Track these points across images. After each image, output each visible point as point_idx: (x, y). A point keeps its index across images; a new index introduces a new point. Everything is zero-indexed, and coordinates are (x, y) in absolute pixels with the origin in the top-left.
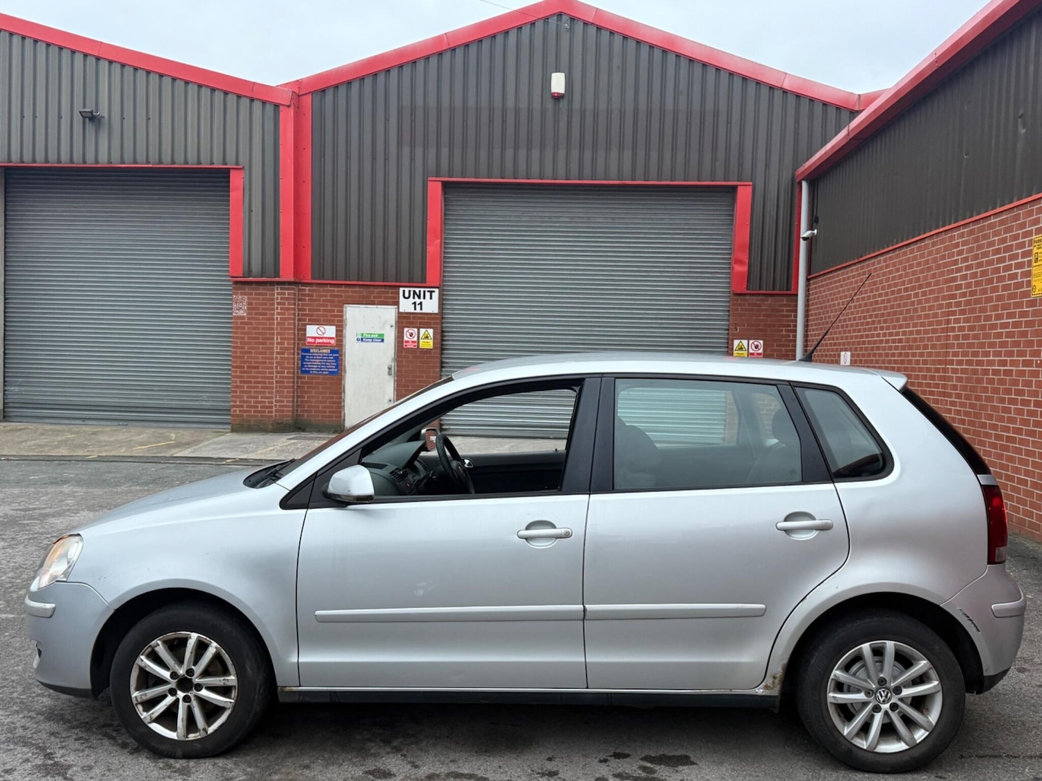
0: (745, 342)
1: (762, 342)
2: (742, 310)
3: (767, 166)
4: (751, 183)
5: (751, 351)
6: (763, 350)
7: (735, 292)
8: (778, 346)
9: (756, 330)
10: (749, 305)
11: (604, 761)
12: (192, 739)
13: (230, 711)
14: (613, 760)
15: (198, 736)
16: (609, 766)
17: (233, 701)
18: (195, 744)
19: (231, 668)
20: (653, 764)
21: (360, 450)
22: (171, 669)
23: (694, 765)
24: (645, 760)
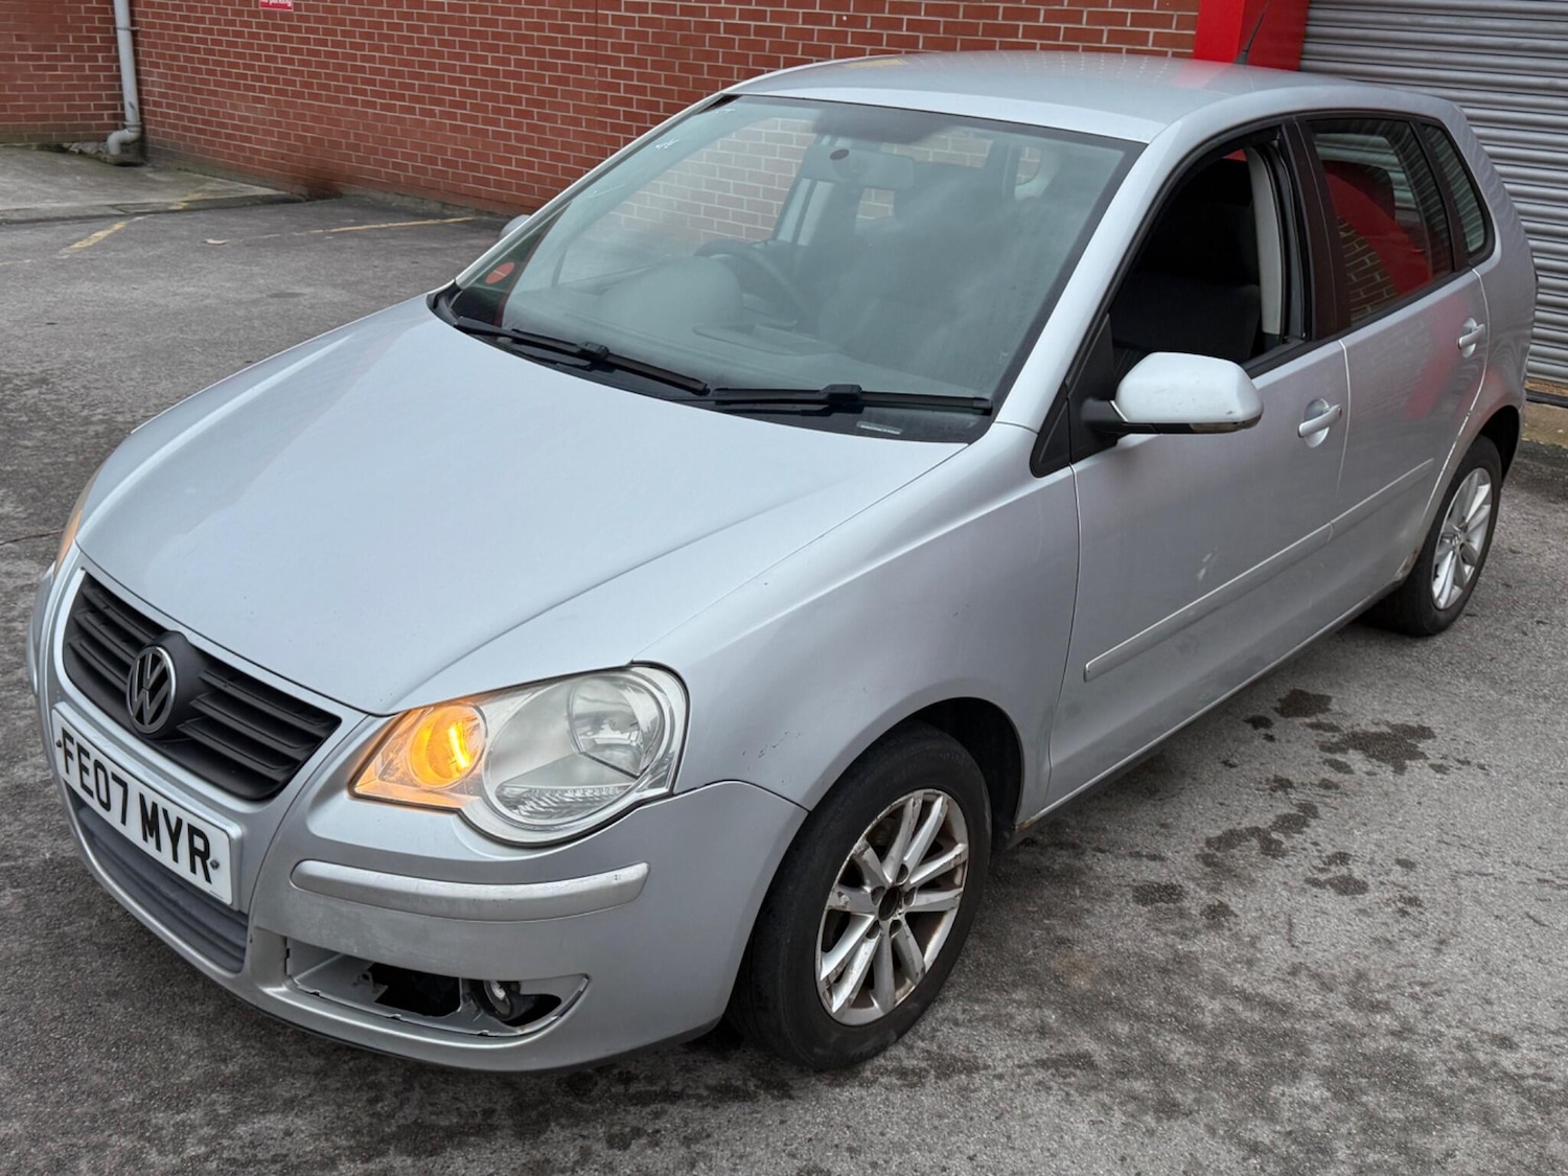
11: (1270, 738)
12: (903, 999)
13: (956, 911)
14: (1273, 731)
15: (910, 986)
16: (1288, 741)
17: (962, 889)
18: (910, 1007)
19: (960, 829)
20: (1306, 716)
21: (1108, 316)
22: (871, 885)
23: (1329, 698)
24: (1288, 716)
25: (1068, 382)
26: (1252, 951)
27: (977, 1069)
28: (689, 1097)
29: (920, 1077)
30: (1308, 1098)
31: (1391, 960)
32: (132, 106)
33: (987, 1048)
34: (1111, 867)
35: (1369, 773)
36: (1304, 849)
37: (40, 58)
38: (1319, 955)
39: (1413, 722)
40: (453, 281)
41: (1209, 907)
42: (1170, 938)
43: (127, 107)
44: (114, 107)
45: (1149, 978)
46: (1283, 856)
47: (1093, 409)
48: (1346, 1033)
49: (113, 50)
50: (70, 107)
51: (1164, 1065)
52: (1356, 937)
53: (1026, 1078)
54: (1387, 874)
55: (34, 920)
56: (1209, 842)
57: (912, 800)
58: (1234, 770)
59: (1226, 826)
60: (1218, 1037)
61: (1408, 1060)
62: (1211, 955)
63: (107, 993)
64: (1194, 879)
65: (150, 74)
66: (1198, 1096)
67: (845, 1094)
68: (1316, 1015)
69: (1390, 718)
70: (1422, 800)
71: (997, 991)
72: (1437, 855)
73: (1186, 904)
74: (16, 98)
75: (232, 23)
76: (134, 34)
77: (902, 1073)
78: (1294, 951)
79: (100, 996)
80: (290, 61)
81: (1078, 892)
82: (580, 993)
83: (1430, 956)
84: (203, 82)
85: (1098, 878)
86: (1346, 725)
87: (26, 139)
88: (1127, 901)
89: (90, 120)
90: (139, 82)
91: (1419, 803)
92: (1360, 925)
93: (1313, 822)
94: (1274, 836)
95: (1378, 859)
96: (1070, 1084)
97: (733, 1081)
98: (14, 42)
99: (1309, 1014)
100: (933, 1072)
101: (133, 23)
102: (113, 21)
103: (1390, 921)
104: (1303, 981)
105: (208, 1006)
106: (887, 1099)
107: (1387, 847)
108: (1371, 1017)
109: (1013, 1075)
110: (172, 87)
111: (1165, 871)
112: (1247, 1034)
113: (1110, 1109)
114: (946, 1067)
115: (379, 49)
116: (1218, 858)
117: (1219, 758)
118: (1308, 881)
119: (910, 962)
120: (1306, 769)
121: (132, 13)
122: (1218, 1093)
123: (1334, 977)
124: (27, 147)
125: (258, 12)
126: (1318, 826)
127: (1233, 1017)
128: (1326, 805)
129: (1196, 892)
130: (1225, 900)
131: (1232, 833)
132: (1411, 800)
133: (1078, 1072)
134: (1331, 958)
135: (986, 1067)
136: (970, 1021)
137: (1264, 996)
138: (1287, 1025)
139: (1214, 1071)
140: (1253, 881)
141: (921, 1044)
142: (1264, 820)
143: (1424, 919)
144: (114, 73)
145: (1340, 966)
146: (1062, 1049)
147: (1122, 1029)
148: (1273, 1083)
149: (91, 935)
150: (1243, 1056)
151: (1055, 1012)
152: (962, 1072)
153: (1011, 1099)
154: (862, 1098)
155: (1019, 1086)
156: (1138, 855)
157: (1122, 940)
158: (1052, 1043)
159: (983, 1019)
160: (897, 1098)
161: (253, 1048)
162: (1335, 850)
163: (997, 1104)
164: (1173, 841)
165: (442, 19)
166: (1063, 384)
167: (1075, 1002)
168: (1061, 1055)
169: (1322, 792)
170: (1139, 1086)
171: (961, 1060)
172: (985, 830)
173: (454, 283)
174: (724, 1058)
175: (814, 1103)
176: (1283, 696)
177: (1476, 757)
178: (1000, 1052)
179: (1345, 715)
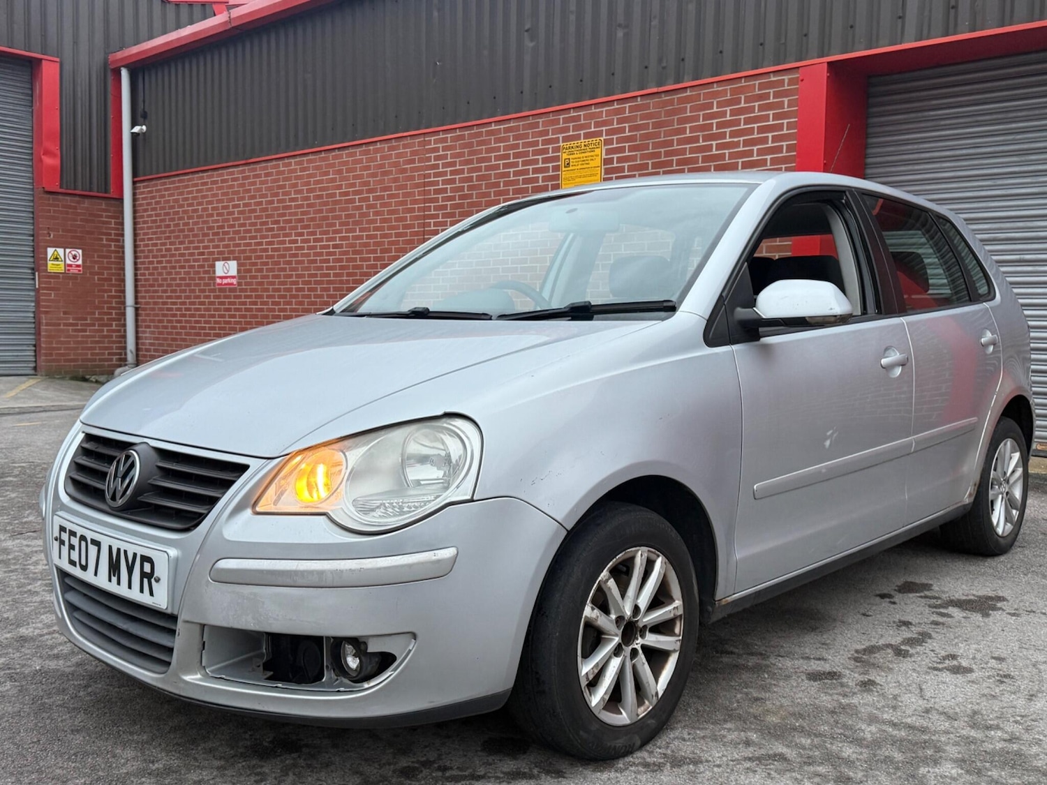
0: (61, 251)
1: (80, 251)
2: (54, 211)
3: (76, 43)
4: (58, 60)
5: (68, 262)
6: (83, 262)
7: (46, 189)
8: (99, 257)
9: (73, 237)
10: (63, 206)
11: (894, 603)
12: (643, 714)
13: (677, 654)
14: (895, 600)
15: (648, 706)
16: (906, 604)
17: (681, 638)
18: (649, 722)
19: (676, 590)
20: (916, 592)
21: (746, 263)
22: (615, 613)
23: (931, 585)
24: (904, 593)
25: (724, 295)
26: (895, 702)
27: (701, 762)
28: (489, 777)
29: (659, 766)
30: (948, 773)
31: (996, 706)
32: (132, 352)
33: (707, 752)
34: (788, 663)
35: (964, 618)
36: (925, 653)
37: (77, 325)
38: (944, 703)
39: (991, 594)
40: (331, 308)
41: (862, 682)
42: (835, 697)
43: (128, 352)
44: (120, 354)
45: (822, 716)
46: (911, 657)
47: (741, 313)
48: (969, 741)
49: (123, 320)
50: (92, 354)
51: (839, 758)
52: (969, 694)
53: (738, 766)
54: (986, 664)
55: (25, 697)
56: (857, 651)
57: (640, 552)
58: (870, 618)
59: (867, 644)
60: (876, 744)
61: (1019, 754)
62: (865, 704)
63: (72, 731)
64: (848, 669)
65: (144, 332)
66: (865, 773)
67: (605, 776)
68: (947, 732)
69: (975, 593)
70: (1004, 629)
71: (712, 724)
72: (1021, 654)
73: (845, 680)
74: (59, 349)
75: (198, 297)
76: (137, 309)
77: (646, 765)
78: (925, 701)
79: (66, 731)
80: (234, 316)
81: (766, 676)
82: (410, 651)
83: (1024, 702)
84: (178, 334)
85: (781, 669)
86: (944, 596)
87: (63, 373)
88: (802, 680)
89: (104, 361)
90: (137, 338)
91: (1003, 630)
92: (970, 689)
93: (929, 641)
94: (903, 647)
95: (979, 656)
96: (770, 769)
97: (522, 770)
98: (62, 315)
99: (941, 732)
100: (668, 764)
101: (136, 303)
102: (124, 303)
103: (992, 686)
104: (934, 716)
105: (143, 736)
106: (636, 777)
107: (983, 651)
108: (987, 733)
109: (727, 765)
110: (157, 339)
111: (828, 665)
112: (896, 742)
113: (802, 781)
114: (677, 762)
115: (290, 303)
116: (864, 658)
117: (859, 612)
118: (929, 668)
119: (647, 685)
120: (920, 616)
121: (136, 297)
122: (880, 772)
123: (956, 713)
124: (63, 378)
125: (215, 289)
126: (933, 642)
127: (886, 734)
128: (937, 632)
129: (851, 675)
130: (872, 678)
131: (873, 647)
132: (997, 629)
133: (776, 763)
134: (952, 704)
135: (707, 761)
136: (694, 738)
137: (906, 723)
138: (926, 737)
139: (876, 761)
140: (891, 669)
141: (658, 750)
142: (896, 640)
143: (1017, 685)
144: (123, 334)
145: (959, 708)
146: (763, 752)
147: (806, 741)
148: (920, 767)
149: (64, 703)
150: (896, 753)
151: (755, 733)
152: (689, 764)
153: (727, 777)
154: (617, 778)
155: (733, 770)
156: (808, 658)
157: (801, 698)
158: (755, 749)
159: (703, 737)
160: (643, 778)
161: (174, 756)
162: (947, 653)
163: (717, 780)
164: (832, 651)
165: (329, 282)
166: (721, 296)
167: (770, 729)
168: (762, 754)
169: (933, 626)
170: (821, 769)
171: (689, 758)
172: (694, 594)
173: (333, 309)
174: (515, 758)
175: (582, 780)
176: (899, 584)
177: (1038, 609)
178: (716, 753)
179: (943, 592)
